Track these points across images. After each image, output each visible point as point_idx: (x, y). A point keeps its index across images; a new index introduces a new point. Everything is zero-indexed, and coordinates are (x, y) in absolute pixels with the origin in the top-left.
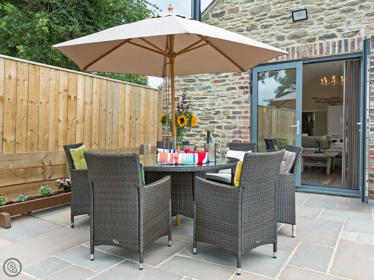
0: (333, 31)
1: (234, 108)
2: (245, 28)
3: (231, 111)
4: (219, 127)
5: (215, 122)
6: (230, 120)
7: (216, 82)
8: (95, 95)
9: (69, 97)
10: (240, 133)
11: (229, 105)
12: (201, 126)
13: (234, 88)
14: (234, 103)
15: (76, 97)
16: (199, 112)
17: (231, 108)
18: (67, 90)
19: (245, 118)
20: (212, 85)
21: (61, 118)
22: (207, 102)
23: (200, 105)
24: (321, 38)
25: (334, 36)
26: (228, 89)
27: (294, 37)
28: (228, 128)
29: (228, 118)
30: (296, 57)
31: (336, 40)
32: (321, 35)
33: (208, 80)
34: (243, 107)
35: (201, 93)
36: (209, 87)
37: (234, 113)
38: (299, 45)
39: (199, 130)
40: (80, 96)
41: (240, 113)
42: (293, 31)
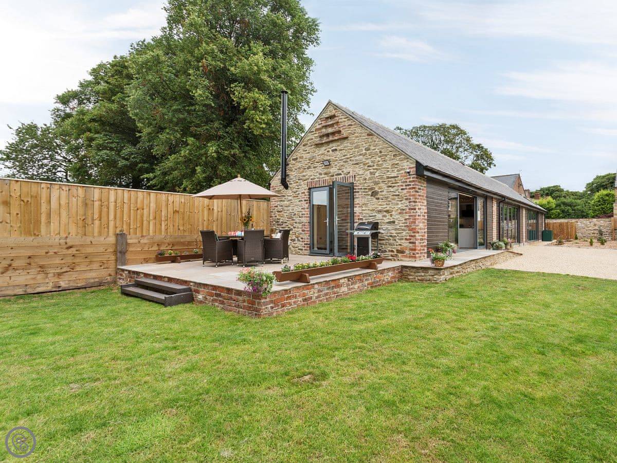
0: (340, 172)
1: (302, 212)
2: (306, 167)
3: (301, 213)
4: (296, 223)
5: (294, 220)
6: (300, 219)
7: (294, 197)
8: (223, 207)
9: (210, 209)
10: (305, 225)
11: (300, 210)
12: (288, 222)
13: (302, 201)
14: (302, 209)
15: (213, 209)
16: (287, 214)
17: (301, 211)
18: (208, 206)
19: (307, 217)
20: (292, 199)
21: (205, 219)
22: (290, 208)
23: (288, 210)
24: (336, 175)
25: (340, 174)
26: (299, 201)
27: (326, 174)
28: (300, 223)
29: (300, 217)
30: (327, 185)
31: (341, 176)
32: (336, 173)
33: (290, 196)
34: (305, 211)
35: (288, 203)
36: (291, 200)
37: (302, 214)
38: (328, 178)
39: (287, 224)
40: (215, 208)
41: (304, 214)
42: (325, 171)
